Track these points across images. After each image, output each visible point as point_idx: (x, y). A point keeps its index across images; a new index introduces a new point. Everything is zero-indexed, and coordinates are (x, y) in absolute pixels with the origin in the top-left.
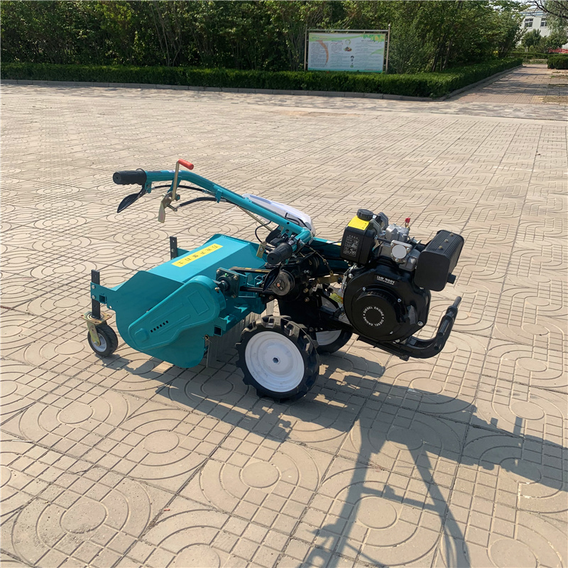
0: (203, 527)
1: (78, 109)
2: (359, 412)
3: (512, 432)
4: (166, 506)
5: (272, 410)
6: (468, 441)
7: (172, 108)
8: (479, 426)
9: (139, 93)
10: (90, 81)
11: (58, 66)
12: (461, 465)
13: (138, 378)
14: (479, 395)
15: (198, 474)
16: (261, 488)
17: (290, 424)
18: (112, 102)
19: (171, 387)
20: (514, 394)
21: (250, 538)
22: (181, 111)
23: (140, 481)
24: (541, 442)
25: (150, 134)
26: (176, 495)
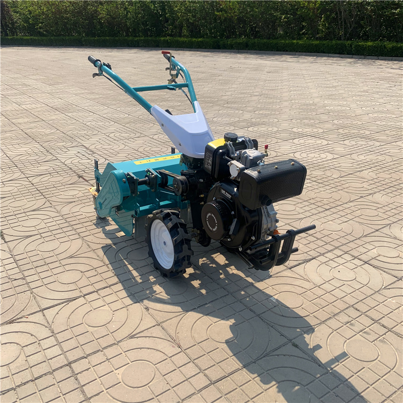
0: (32, 335)
1: (257, 69)
2: (212, 301)
3: (323, 362)
4: (29, 315)
5: (155, 279)
6: (274, 353)
7: (322, 70)
8: (298, 345)
9: (312, 60)
10: (284, 51)
11: (265, 40)
12: (244, 369)
13: (103, 236)
14: (328, 322)
15: (66, 303)
16: (89, 326)
17: (154, 293)
18: (284, 64)
19: (114, 247)
20: (365, 332)
21: (46, 354)
22: (327, 72)
23: (33, 296)
24: (343, 381)
25: (287, 87)
26: (40, 311)
